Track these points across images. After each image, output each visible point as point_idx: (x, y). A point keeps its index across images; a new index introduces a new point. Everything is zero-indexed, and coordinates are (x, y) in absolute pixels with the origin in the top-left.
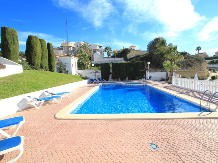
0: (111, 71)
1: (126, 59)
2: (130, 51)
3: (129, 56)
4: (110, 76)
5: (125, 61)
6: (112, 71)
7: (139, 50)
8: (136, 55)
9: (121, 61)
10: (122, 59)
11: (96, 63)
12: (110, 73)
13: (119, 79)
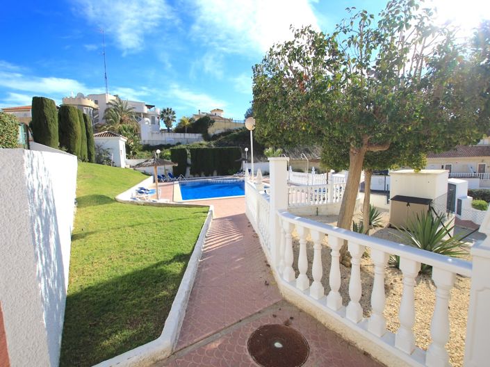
0: (189, 161)
1: (207, 137)
2: (214, 121)
3: (212, 131)
4: (188, 170)
5: (205, 140)
6: (192, 161)
7: (230, 120)
8: (225, 129)
9: (198, 140)
10: (198, 135)
11: (146, 143)
12: (188, 165)
13: (202, 174)
